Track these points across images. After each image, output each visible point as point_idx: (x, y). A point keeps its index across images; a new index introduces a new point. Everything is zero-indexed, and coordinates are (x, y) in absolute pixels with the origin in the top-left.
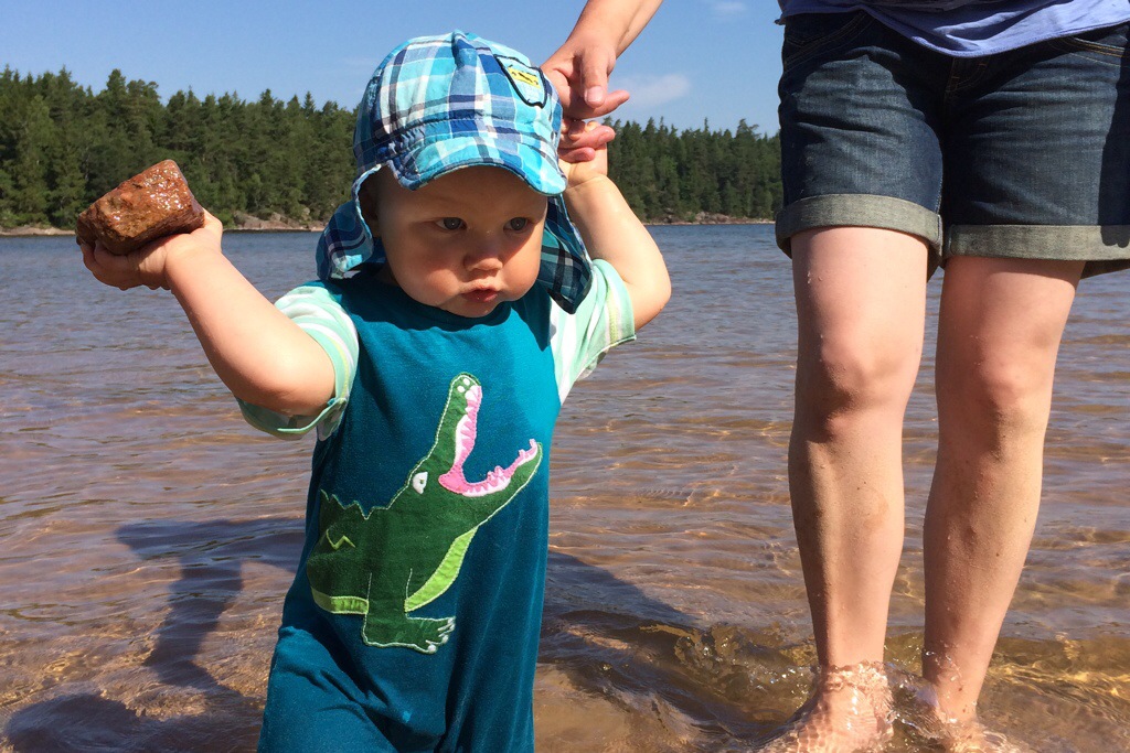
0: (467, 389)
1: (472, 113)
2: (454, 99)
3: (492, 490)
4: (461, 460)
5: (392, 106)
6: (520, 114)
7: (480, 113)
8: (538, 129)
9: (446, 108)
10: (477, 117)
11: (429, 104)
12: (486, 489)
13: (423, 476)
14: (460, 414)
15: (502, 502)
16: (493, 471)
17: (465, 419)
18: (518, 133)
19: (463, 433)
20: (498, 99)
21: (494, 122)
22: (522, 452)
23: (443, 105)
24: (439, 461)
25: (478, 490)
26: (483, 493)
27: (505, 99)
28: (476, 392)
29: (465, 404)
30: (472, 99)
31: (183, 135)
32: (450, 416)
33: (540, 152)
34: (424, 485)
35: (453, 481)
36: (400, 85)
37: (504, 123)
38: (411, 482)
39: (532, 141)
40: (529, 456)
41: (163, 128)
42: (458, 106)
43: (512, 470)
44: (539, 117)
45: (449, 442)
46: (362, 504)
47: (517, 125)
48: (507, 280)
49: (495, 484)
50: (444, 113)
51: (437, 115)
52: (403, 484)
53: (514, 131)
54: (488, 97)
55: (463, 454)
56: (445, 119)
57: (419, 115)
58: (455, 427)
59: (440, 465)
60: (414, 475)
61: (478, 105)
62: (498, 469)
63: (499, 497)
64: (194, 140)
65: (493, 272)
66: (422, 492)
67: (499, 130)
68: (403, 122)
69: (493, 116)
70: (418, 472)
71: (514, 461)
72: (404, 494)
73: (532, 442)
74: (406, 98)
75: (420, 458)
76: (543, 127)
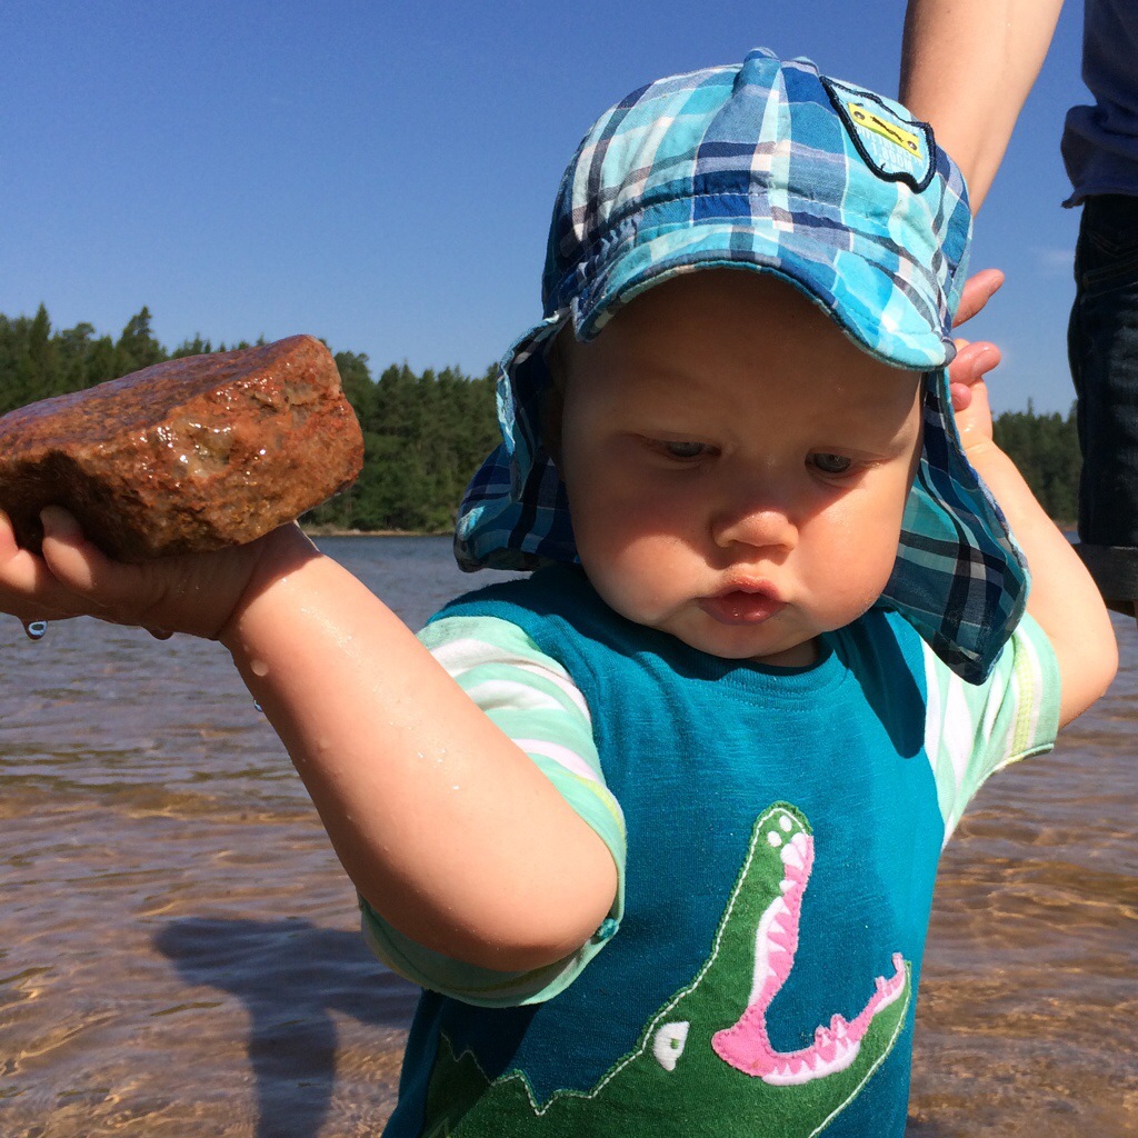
0: (786, 838)
1: (745, 179)
2: (709, 150)
3: (823, 1068)
4: (763, 999)
5: (594, 182)
6: (858, 192)
7: (762, 181)
8: (896, 230)
9: (691, 169)
10: (755, 189)
11: (661, 164)
12: (811, 1066)
13: (679, 1031)
14: (769, 894)
15: (841, 1097)
16: (827, 1025)
17: (777, 906)
18: (846, 229)
19: (772, 937)
20: (808, 153)
21: (791, 202)
22: (881, 981)
23: (684, 164)
24: (717, 998)
25: (795, 1070)
26: (804, 1075)
27: (826, 156)
28: (803, 849)
29: (780, 872)
30: (749, 150)
31: (395, 417)
32: (749, 896)
33: (893, 276)
34: (678, 1052)
35: (742, 1045)
36: (616, 142)
37: (813, 206)
38: (651, 1042)
39: (879, 252)
40: (891, 993)
41: (372, 409)
42: (715, 164)
43: (864, 1021)
44: (904, 207)
45: (742, 958)
46: (533, 1081)
47: (845, 216)
48: (809, 579)
49: (829, 1055)
50: (685, 180)
51: (669, 185)
52: (631, 1045)
53: (836, 226)
54: (786, 147)
55: (769, 983)
56: (685, 194)
57: (635, 192)
58: (755, 921)
59: (717, 1010)
60: (657, 1027)
61: (759, 163)
62: (838, 1021)
63: (836, 1085)
64: (409, 423)
65: (776, 551)
66: (671, 1066)
67: (800, 218)
68: (607, 208)
69: (792, 189)
70: (667, 1020)
71: (866, 1001)
72: (633, 1068)
73: (899, 961)
74: (622, 163)
75: (674, 990)
76: (909, 231)
